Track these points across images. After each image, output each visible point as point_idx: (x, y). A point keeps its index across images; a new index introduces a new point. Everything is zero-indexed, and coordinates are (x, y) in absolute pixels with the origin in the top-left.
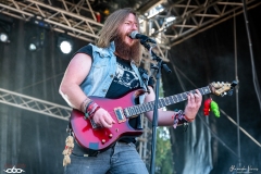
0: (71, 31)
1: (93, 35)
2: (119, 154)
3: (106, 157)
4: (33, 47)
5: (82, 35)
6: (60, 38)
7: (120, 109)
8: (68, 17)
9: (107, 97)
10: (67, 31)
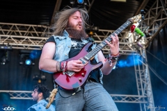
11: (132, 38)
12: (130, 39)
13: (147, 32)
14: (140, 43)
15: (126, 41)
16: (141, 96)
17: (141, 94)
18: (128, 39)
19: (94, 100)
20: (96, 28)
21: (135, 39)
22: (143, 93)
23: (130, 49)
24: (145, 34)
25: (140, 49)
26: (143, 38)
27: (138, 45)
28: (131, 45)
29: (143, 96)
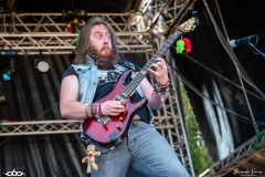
0: (46, 50)
2: (135, 139)
4: (6, 77)
5: (58, 50)
6: (36, 60)
8: (38, 39)
10: (41, 51)
11: (143, 24)
12: (138, 26)
13: (165, 12)
14: (155, 32)
15: (132, 30)
16: (163, 118)
17: (162, 114)
18: (135, 26)
19: (144, 152)
20: (83, 13)
21: (146, 25)
22: (166, 112)
23: (140, 44)
24: (163, 15)
25: (157, 40)
26: (159, 22)
27: (152, 34)
28: (141, 37)
29: (166, 117)
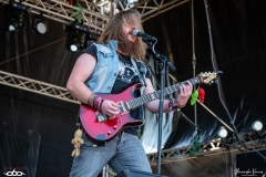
0: (46, 13)
1: (67, 17)
3: (113, 144)
4: (12, 28)
6: (36, 20)
7: (121, 102)
9: (112, 93)
